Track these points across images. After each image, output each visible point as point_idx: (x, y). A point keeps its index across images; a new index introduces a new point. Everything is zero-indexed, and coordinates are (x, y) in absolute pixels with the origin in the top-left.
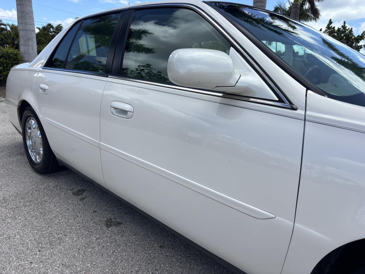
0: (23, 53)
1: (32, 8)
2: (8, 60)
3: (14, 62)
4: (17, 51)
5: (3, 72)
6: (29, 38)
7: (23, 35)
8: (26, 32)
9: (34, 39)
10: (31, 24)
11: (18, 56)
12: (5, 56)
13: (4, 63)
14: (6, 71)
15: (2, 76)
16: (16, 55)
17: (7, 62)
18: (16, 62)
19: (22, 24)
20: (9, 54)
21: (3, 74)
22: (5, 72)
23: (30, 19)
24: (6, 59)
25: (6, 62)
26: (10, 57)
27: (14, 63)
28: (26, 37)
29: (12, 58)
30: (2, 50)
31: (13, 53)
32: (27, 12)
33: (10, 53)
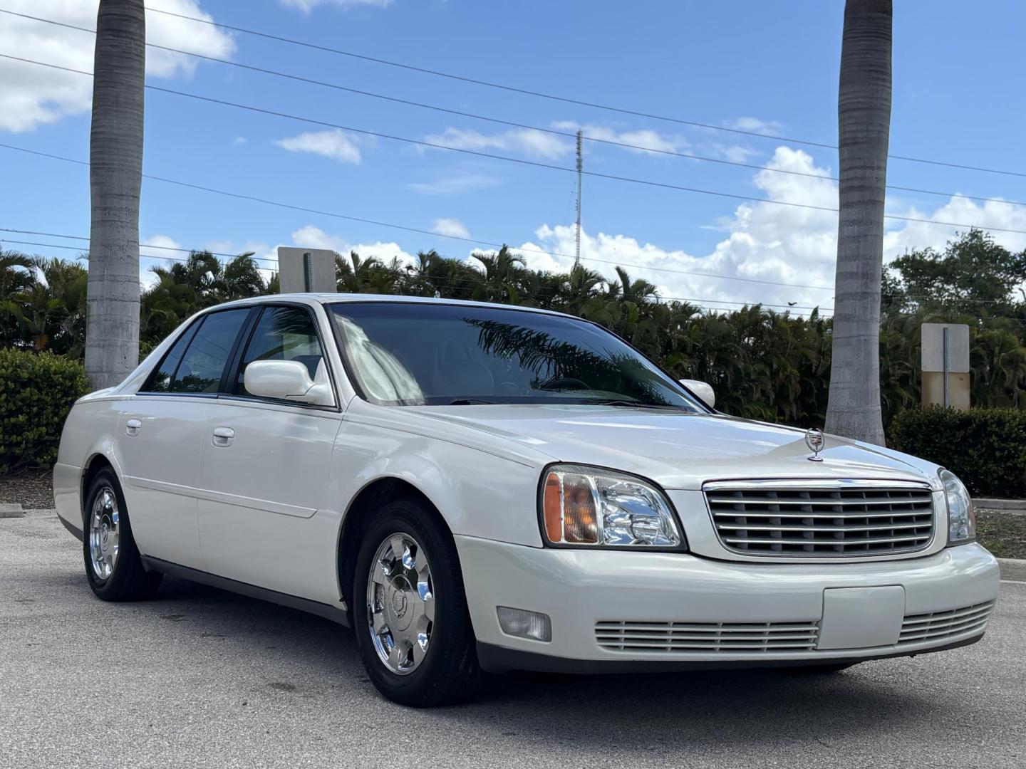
0: (93, 372)
1: (137, 230)
2: (47, 394)
3: (61, 398)
4: (77, 363)
5: (25, 431)
6: (118, 325)
7: (101, 315)
8: (111, 304)
9: (134, 327)
10: (129, 281)
11: (78, 379)
12: (39, 380)
13: (34, 401)
14: (35, 429)
15: (22, 443)
16: (72, 377)
17: (43, 400)
18: (70, 398)
19: (100, 280)
20: (52, 376)
21: (25, 437)
22: (32, 430)
23: (128, 263)
24: (40, 390)
25: (39, 399)
26: (52, 385)
27: (63, 401)
28: (110, 320)
29: (59, 387)
30: (32, 361)
31: (64, 372)
32: (121, 243)
33: (55, 373)
